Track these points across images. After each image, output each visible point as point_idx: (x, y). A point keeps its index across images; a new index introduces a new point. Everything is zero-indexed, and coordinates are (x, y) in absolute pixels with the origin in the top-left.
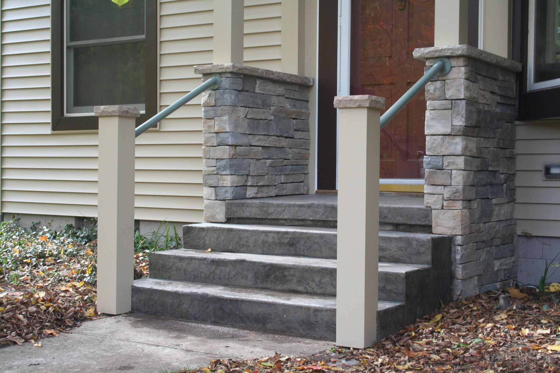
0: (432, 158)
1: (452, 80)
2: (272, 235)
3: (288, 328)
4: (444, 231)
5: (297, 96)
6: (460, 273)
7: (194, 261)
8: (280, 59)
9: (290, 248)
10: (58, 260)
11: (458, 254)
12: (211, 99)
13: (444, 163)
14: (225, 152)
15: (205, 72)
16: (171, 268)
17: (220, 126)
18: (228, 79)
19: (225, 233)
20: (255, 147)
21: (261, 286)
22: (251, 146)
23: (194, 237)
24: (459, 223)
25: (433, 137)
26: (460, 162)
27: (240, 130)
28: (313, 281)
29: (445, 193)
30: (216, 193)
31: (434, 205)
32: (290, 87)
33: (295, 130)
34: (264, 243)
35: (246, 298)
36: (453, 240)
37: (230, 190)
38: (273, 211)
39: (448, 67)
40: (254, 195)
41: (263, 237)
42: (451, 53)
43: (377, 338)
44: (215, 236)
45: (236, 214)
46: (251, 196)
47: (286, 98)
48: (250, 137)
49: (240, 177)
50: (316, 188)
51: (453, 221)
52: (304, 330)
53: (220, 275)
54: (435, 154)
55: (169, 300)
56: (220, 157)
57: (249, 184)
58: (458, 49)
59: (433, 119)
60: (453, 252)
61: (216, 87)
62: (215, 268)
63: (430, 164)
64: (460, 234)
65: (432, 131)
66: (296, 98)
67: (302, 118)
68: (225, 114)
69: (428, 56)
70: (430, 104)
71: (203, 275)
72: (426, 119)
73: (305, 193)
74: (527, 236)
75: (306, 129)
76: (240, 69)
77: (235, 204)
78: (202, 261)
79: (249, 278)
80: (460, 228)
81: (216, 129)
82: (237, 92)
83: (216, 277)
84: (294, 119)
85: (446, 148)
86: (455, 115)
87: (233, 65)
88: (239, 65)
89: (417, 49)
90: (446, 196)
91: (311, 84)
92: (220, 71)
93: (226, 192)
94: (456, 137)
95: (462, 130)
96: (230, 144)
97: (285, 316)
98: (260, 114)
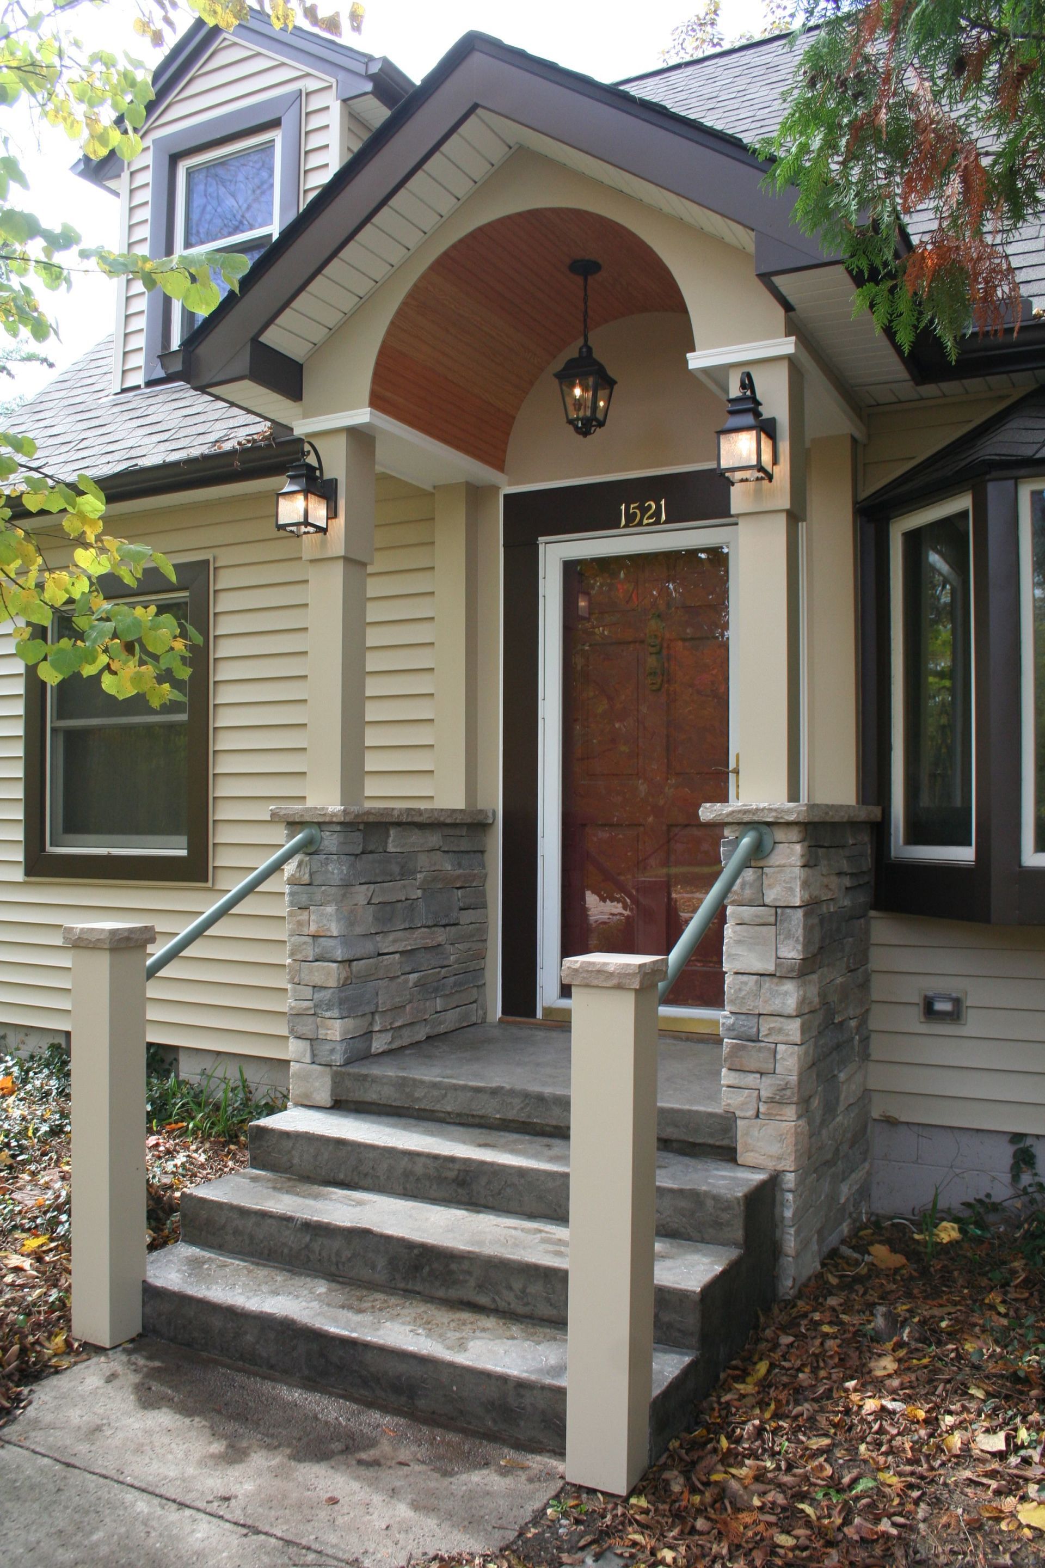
0: (737, 1019)
1: (776, 869)
2: (423, 1160)
3: (461, 1412)
4: (760, 1161)
5: (465, 845)
6: (792, 1245)
7: (269, 1221)
8: (432, 772)
9: (460, 1191)
10: (18, 1155)
11: (788, 1208)
12: (302, 872)
13: (762, 1029)
14: (329, 975)
15: (291, 820)
16: (223, 1227)
17: (321, 925)
18: (335, 836)
19: (331, 1147)
20: (387, 957)
21: (402, 1285)
22: (380, 955)
23: (270, 1149)
24: (791, 1148)
25: (740, 976)
26: (794, 1029)
27: (359, 930)
28: (510, 1288)
29: (762, 1087)
30: (312, 1051)
31: (742, 1110)
32: (451, 832)
33: (461, 909)
34: (407, 1174)
35: (375, 1340)
36: (779, 1179)
37: (340, 1048)
38: (423, 1094)
39: (768, 843)
40: (385, 1047)
41: (404, 1162)
42: (777, 817)
43: (650, 1457)
44: (312, 1150)
45: (352, 1094)
46: (380, 1050)
47: (444, 852)
48: (378, 938)
49: (358, 1021)
50: (499, 1014)
51: (779, 1145)
52: (495, 1421)
53: (320, 1254)
54: (744, 1011)
55: (217, 1323)
56: (319, 984)
57: (377, 1028)
58: (789, 811)
59: (739, 942)
60: (778, 1203)
61: (312, 850)
62: (311, 1240)
63: (733, 1030)
64: (792, 1169)
65: (739, 967)
66: (462, 849)
67: (474, 884)
68: (329, 902)
69: (730, 820)
70: (733, 913)
71: (286, 1251)
72: (725, 941)
73: (479, 1021)
74: (891, 1122)
75: (481, 904)
76: (357, 816)
77: (349, 1074)
78: (285, 1223)
79: (379, 1268)
80: (793, 1158)
81: (313, 929)
82: (353, 858)
83: (312, 1257)
84: (458, 888)
85: (766, 1002)
86: (782, 937)
87: (344, 811)
88: (354, 809)
89: (708, 805)
90: (764, 1094)
91: (490, 821)
92: (321, 820)
93: (332, 1051)
94: (784, 981)
95: (797, 967)
96: (339, 959)
97: (455, 1388)
98: (395, 891)
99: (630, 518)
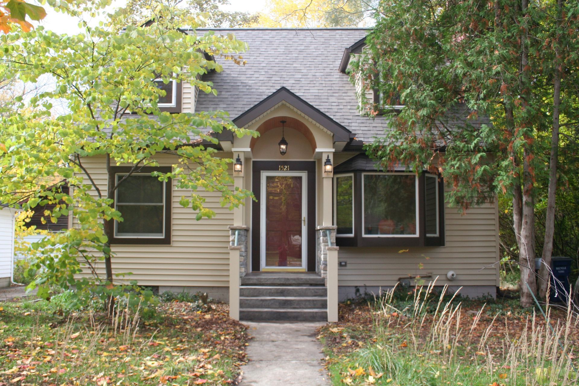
1: (332, 237)
2: (273, 289)
15: (233, 228)
16: (242, 303)
18: (243, 232)
21: (282, 307)
25: (325, 255)
28: (303, 304)
31: (326, 277)
45: (246, 282)
50: (251, 271)
53: (264, 305)
54: (326, 260)
62: (262, 302)
70: (324, 244)
71: (257, 305)
73: (247, 273)
77: (246, 278)
78: (257, 300)
79: (277, 305)
96: (244, 256)
99: (281, 169)
